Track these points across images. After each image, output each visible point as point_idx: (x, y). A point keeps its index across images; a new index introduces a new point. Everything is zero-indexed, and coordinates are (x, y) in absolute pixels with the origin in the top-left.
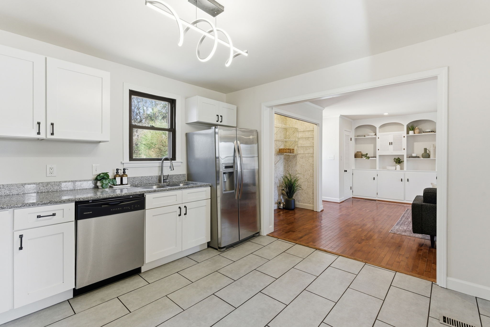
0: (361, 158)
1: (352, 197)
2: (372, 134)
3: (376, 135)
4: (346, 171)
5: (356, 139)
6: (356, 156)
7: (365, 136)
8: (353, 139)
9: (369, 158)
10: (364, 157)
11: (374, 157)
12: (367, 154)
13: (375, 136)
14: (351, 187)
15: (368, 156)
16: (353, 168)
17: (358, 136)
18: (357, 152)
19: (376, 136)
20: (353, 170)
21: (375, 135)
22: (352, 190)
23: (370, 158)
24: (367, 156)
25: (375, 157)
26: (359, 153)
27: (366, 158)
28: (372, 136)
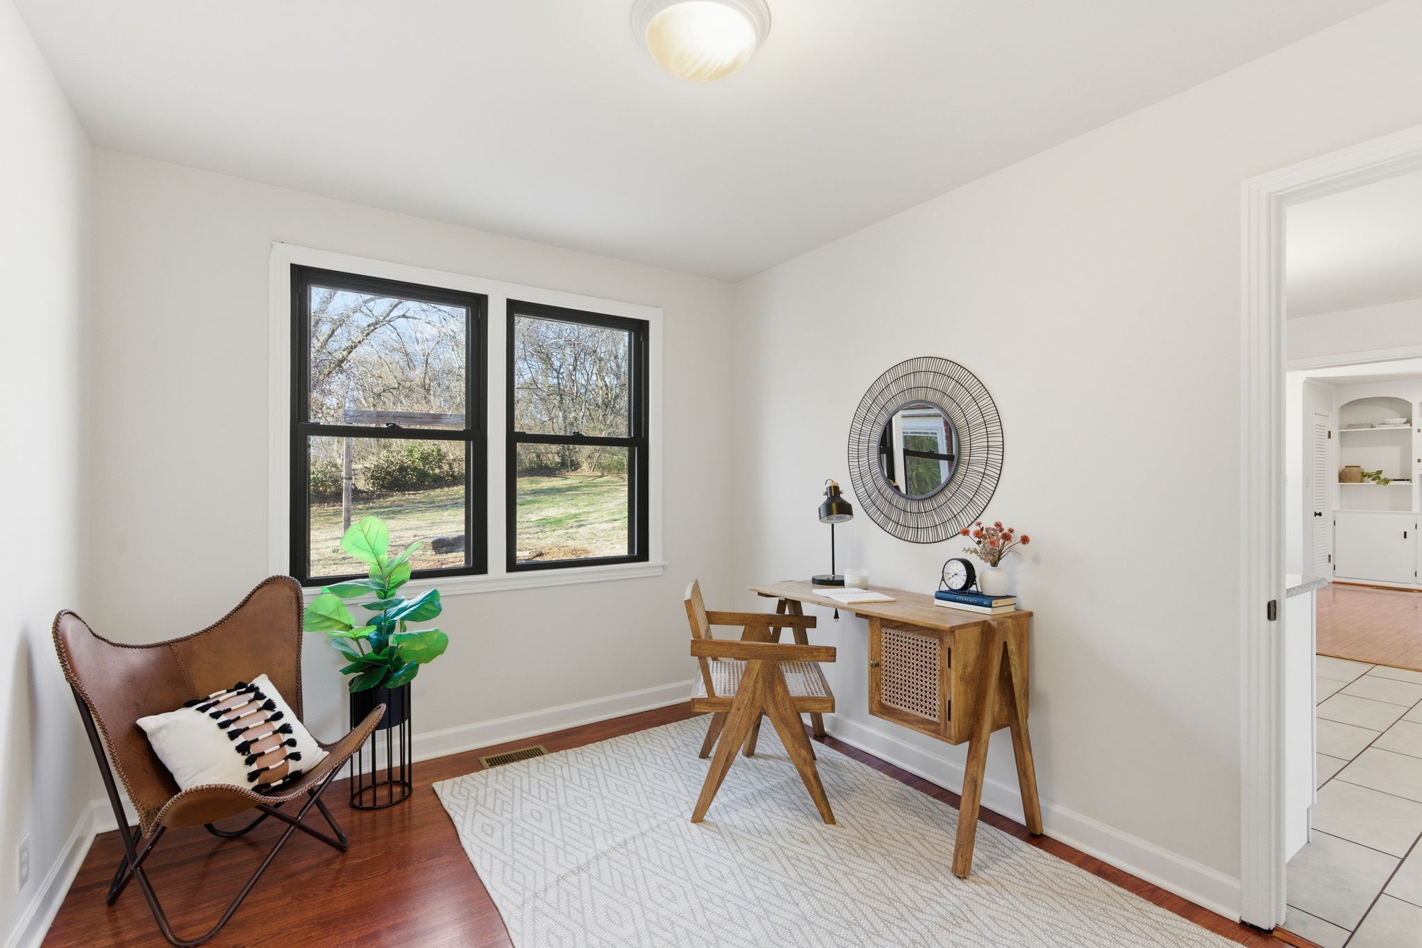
0: (1361, 482)
1: (1334, 583)
2: (1396, 419)
3: (1409, 422)
4: (1320, 514)
5: (1342, 432)
6: (1343, 477)
7: (1372, 427)
8: (1335, 435)
9: (1386, 481)
10: (1371, 478)
11: (1404, 480)
12: (1380, 472)
13: (1407, 426)
14: (1330, 556)
15: (1382, 476)
16: (1334, 508)
17: (1350, 426)
18: (1347, 467)
19: (1411, 425)
20: (1334, 511)
21: (1409, 424)
22: (1331, 564)
23: (1391, 483)
24: (1379, 478)
25: (1408, 480)
26: (1355, 469)
27: (1378, 483)
28: (1395, 424)
